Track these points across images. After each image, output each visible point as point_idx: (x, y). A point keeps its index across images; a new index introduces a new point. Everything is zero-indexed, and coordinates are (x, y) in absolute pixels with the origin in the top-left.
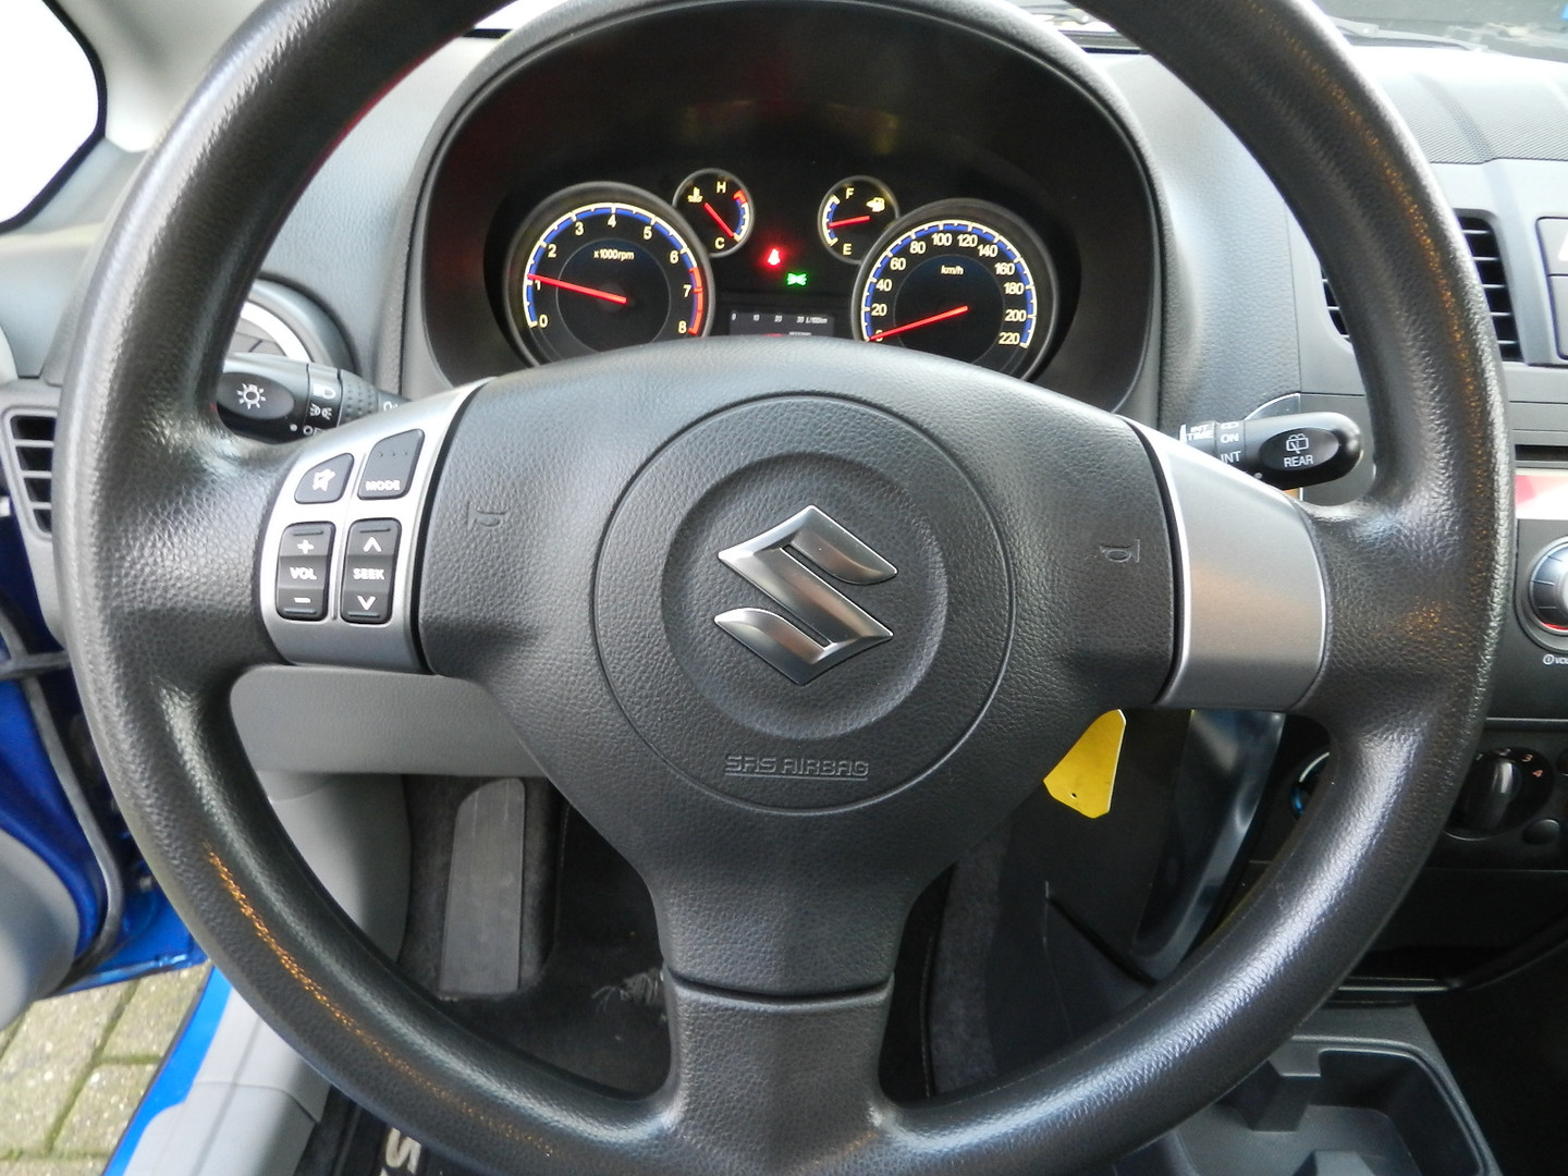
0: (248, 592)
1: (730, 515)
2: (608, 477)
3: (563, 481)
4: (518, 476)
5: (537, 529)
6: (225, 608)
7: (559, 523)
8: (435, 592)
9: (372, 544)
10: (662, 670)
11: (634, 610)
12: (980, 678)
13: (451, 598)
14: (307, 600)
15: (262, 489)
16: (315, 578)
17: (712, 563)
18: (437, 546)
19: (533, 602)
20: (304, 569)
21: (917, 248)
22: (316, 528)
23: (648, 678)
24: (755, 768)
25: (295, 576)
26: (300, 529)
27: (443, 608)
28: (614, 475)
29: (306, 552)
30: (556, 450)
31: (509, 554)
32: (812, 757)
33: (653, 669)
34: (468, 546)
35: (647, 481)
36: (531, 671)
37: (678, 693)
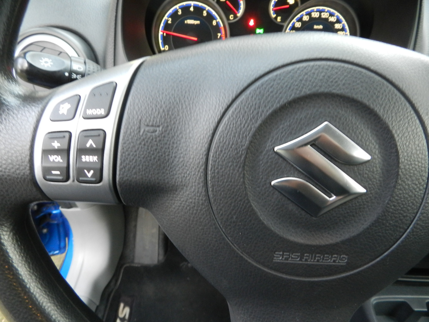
0: (28, 168)
1: (281, 127)
2: (214, 107)
3: (190, 109)
4: (166, 107)
5: (176, 135)
6: (16, 176)
7: (188, 131)
8: (124, 168)
9: (90, 143)
10: (243, 209)
11: (228, 178)
12: (410, 213)
13: (132, 171)
14: (58, 173)
15: (33, 114)
16: (61, 161)
17: (271, 153)
18: (125, 143)
19: (175, 172)
20: (56, 156)
21: (306, 18)
22: (61, 135)
23: (235, 213)
24: (289, 258)
25: (52, 160)
26: (53, 135)
27: (128, 175)
28: (217, 106)
29: (56, 148)
30: (186, 93)
31: (162, 148)
32: (319, 253)
33: (238, 209)
34: (140, 144)
35: (236, 109)
36: (174, 206)
37: (251, 221)
